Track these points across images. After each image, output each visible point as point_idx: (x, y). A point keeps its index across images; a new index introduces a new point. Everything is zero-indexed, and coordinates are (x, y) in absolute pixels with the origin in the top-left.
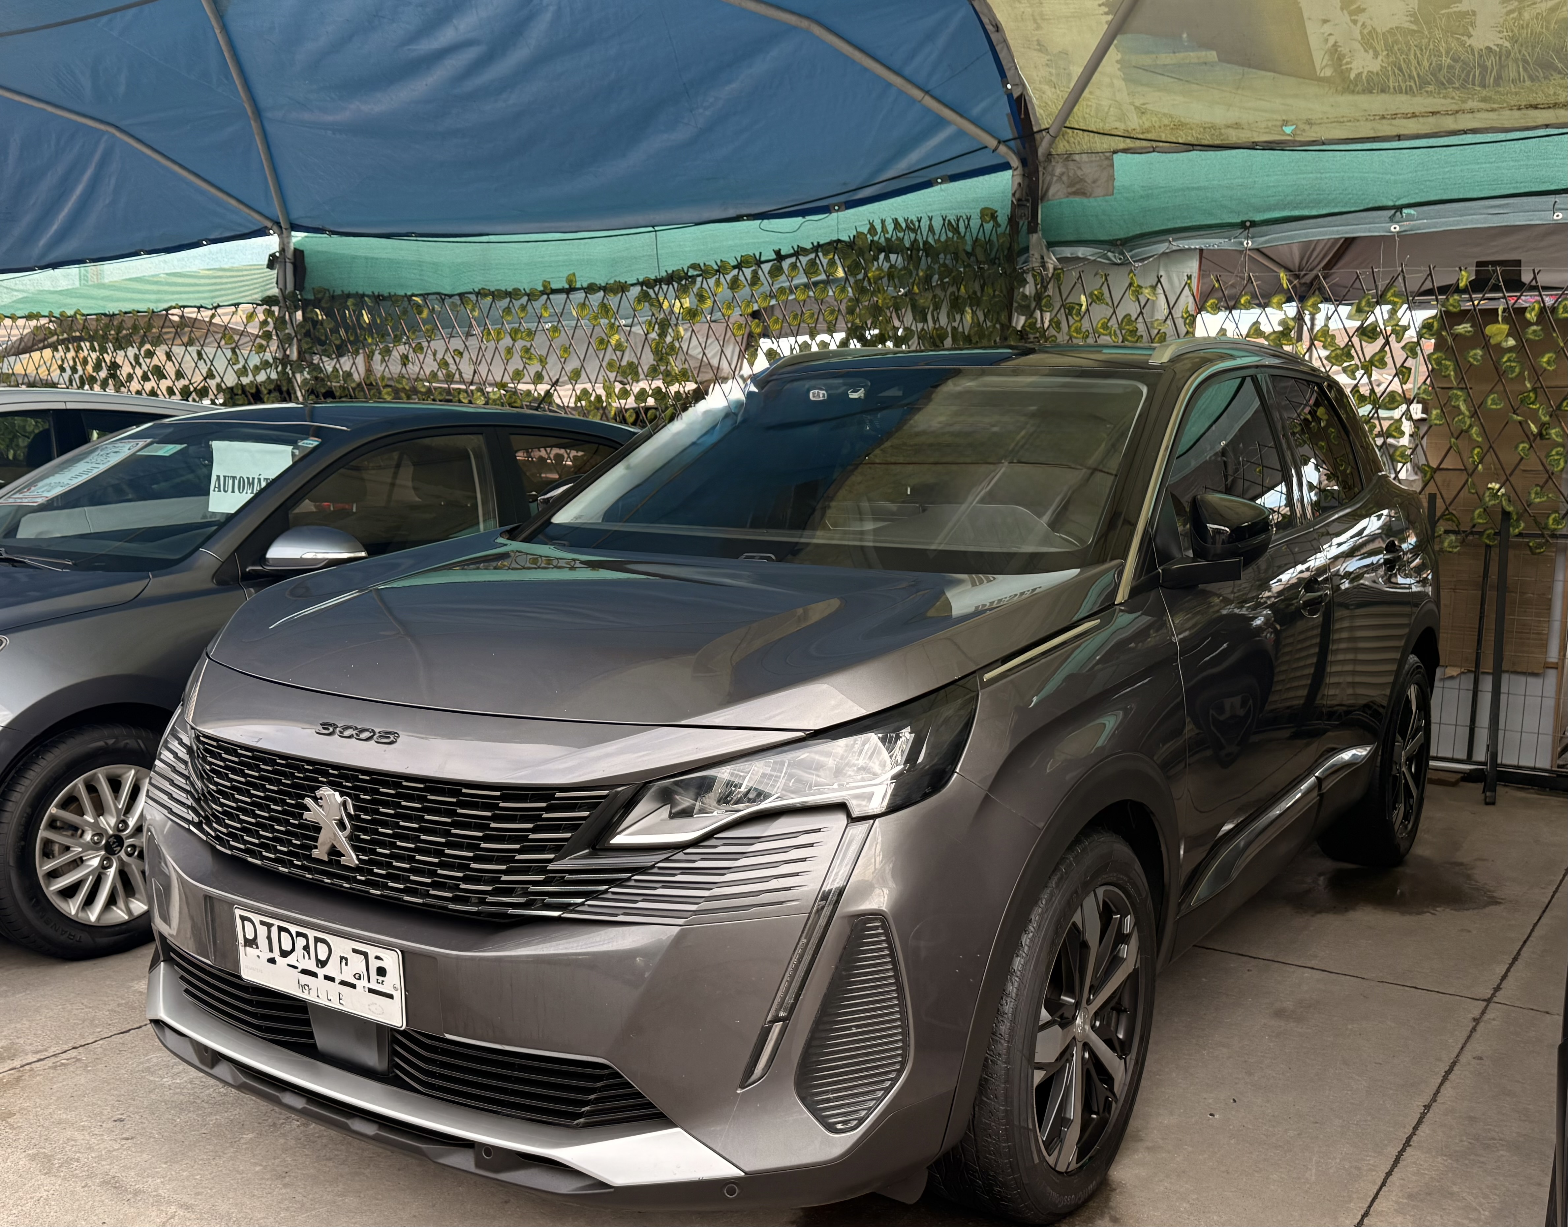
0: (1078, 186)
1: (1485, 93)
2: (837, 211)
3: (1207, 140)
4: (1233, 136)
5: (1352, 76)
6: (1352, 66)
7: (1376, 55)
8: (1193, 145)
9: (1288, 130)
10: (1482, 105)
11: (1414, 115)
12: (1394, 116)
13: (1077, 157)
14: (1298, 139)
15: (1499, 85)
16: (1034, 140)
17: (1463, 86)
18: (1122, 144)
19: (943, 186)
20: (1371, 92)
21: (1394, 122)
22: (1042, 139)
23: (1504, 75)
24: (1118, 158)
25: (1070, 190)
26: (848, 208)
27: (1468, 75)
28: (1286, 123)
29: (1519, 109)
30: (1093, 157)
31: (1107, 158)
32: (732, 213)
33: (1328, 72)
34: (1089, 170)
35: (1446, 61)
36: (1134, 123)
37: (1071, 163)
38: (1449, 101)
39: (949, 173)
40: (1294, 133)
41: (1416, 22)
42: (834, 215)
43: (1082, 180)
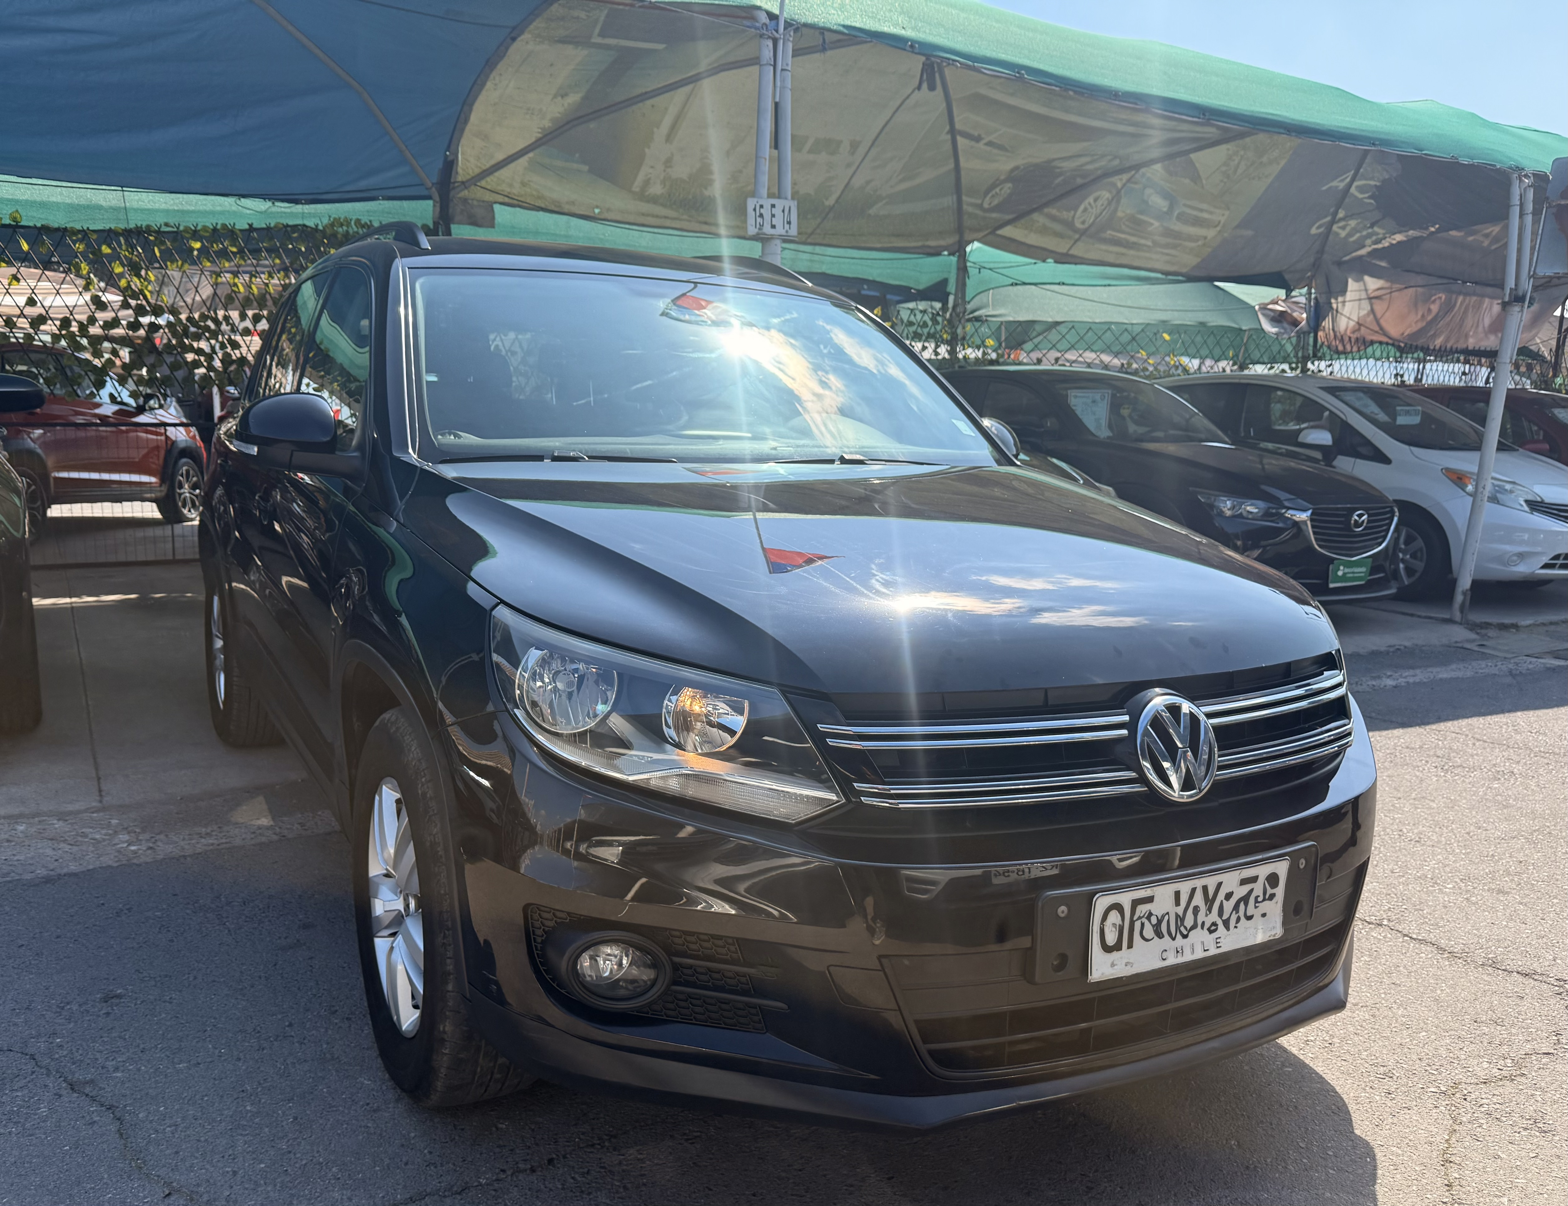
0: (472, 219)
2: (304, 203)
3: (553, 208)
4: (567, 208)
5: (647, 194)
7: (663, 187)
8: (542, 208)
9: (597, 211)
11: (657, 217)
13: (468, 201)
14: (598, 216)
16: (451, 186)
18: (501, 198)
20: (650, 203)
22: (457, 187)
26: (312, 203)
28: (597, 207)
30: (482, 203)
31: (491, 205)
33: (637, 189)
35: (690, 197)
36: (516, 190)
39: (390, 195)
40: (599, 213)
41: (689, 178)
42: (300, 206)
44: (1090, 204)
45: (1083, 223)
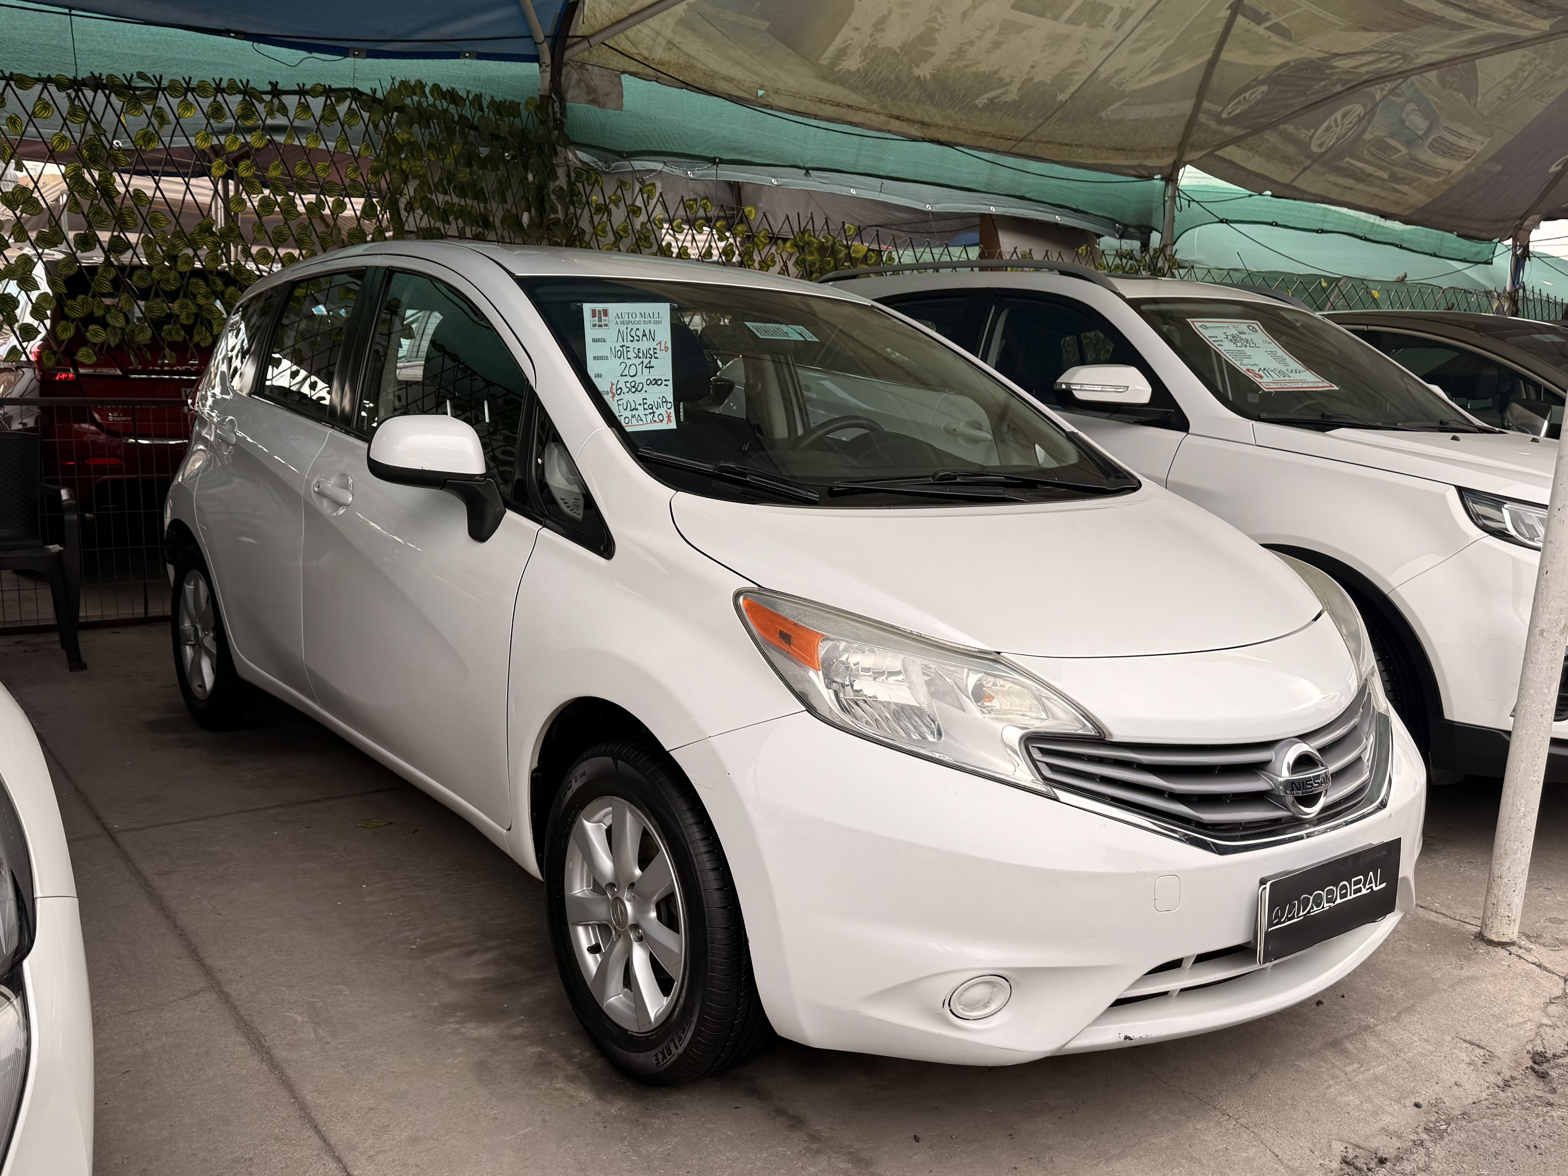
0: (593, 96)
1: (887, 103)
2: (355, 56)
3: (701, 84)
4: (722, 86)
5: (837, 70)
6: (843, 63)
7: (862, 61)
8: (687, 84)
9: (761, 93)
10: (877, 110)
11: (838, 104)
13: (589, 67)
14: (762, 101)
15: (899, 101)
16: (567, 42)
17: (882, 96)
19: (467, 61)
20: (836, 83)
22: (573, 44)
24: (625, 78)
25: (587, 97)
26: (368, 57)
27: (893, 90)
28: (762, 87)
30: (605, 71)
31: (617, 76)
32: (217, 24)
33: (826, 62)
34: (600, 82)
35: (893, 77)
37: (585, 71)
39: (480, 51)
40: (763, 96)
41: (902, 49)
42: (350, 60)
43: (596, 91)
44: (1336, 120)
45: (1320, 146)
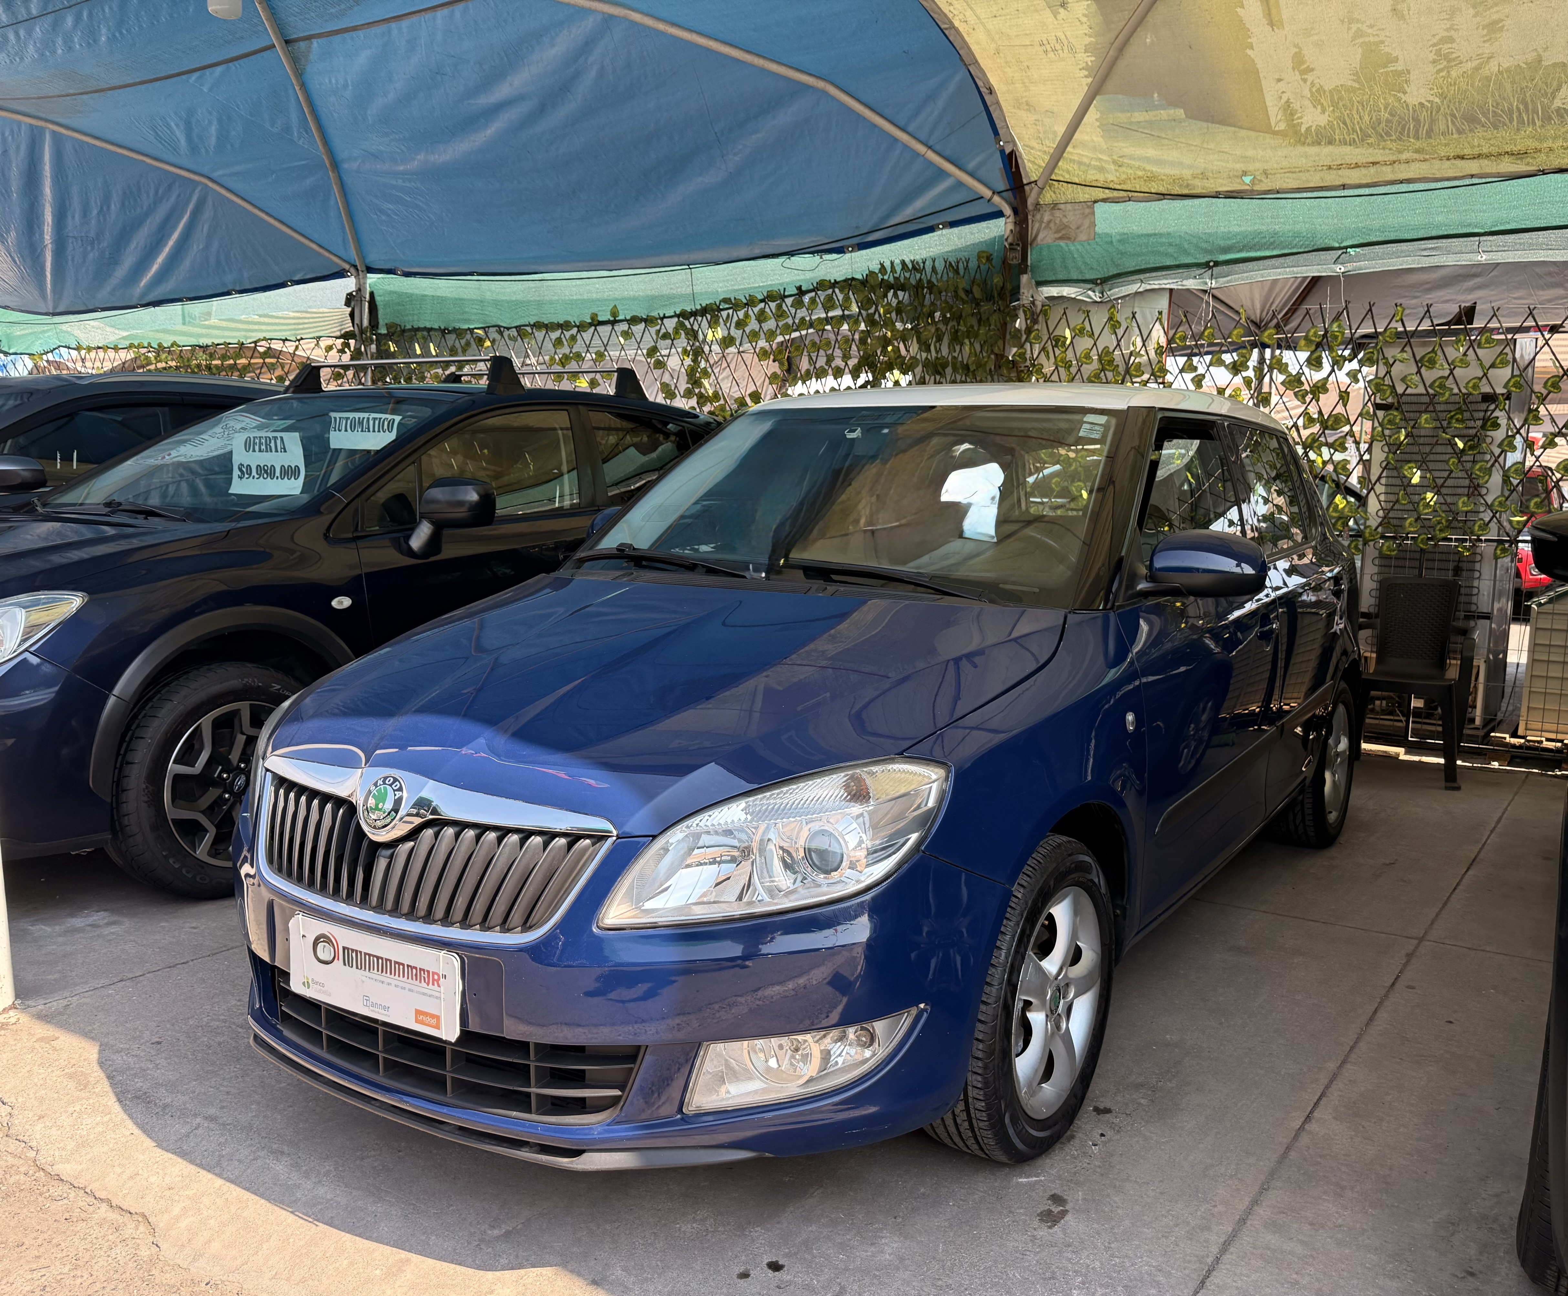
0: (1063, 232)
1: (1418, 145)
2: (852, 252)
3: (1177, 190)
5: (1303, 130)
6: (1303, 120)
7: (1323, 112)
8: (1163, 195)
9: (1247, 179)
10: (1416, 156)
11: (1357, 166)
12: (1339, 167)
13: (1062, 206)
14: (1256, 188)
15: (1430, 137)
16: (1024, 191)
17: (1400, 139)
18: (1102, 194)
19: (945, 231)
20: (1319, 144)
21: (1340, 172)
22: (1031, 190)
23: (1435, 128)
24: (1099, 207)
25: (1056, 236)
26: (861, 249)
27: (1403, 129)
28: (1245, 173)
29: (1448, 159)
30: (1077, 206)
31: (1088, 207)
33: (1282, 126)
34: (1072, 217)
35: (1385, 115)
36: (1112, 175)
37: (1057, 212)
38: (1387, 151)
39: (950, 220)
40: (1252, 183)
41: (1357, 81)
42: (848, 256)
43: (1066, 227)
